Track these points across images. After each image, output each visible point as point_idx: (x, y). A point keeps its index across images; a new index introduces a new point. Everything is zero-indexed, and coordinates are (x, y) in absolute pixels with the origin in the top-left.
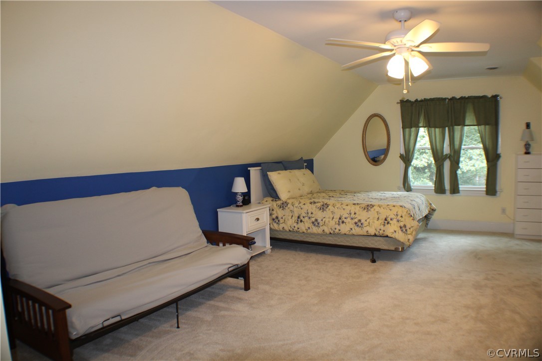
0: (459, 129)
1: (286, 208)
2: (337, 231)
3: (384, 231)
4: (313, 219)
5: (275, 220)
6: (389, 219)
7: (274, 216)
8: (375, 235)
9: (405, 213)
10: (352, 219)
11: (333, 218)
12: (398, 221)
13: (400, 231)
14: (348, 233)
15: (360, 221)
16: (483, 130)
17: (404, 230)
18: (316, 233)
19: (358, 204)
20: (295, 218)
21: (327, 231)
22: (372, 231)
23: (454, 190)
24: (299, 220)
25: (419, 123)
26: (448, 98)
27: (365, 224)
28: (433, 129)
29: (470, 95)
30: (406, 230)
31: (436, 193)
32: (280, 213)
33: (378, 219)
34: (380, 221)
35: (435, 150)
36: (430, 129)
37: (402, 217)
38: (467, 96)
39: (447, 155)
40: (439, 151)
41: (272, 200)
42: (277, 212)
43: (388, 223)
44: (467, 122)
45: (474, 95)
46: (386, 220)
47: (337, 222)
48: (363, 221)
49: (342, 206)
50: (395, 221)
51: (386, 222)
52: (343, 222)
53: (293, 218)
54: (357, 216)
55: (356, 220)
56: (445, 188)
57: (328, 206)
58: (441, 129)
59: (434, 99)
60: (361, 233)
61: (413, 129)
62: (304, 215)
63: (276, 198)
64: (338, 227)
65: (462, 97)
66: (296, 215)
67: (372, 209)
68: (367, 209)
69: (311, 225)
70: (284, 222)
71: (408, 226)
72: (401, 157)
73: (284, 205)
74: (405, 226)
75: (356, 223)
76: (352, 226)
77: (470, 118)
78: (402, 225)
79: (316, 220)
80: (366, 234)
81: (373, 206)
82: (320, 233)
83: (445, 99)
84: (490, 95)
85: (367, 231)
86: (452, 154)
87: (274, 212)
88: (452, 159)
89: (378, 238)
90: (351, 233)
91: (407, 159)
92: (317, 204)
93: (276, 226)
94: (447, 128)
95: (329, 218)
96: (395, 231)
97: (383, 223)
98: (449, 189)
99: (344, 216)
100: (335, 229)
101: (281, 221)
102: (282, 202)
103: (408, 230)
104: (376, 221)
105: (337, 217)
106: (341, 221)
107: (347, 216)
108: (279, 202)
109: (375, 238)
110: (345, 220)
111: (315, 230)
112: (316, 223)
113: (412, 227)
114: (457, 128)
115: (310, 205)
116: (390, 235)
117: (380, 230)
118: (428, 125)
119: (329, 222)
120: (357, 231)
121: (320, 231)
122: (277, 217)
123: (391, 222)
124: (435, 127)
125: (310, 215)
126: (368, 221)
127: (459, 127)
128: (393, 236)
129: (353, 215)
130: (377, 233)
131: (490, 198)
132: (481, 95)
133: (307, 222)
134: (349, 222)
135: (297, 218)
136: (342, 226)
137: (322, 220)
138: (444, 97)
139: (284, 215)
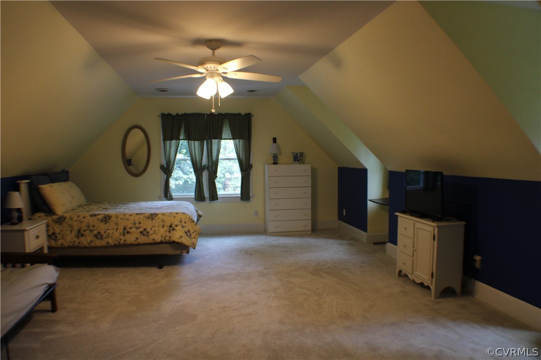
0: (217, 143)
1: (64, 223)
2: (122, 241)
3: (170, 237)
4: (95, 232)
5: (51, 236)
6: (174, 226)
7: (50, 232)
8: (161, 242)
9: (188, 219)
10: (137, 228)
11: (117, 229)
12: (183, 227)
13: (186, 236)
14: (134, 243)
15: (145, 229)
16: (238, 143)
17: (189, 235)
18: (100, 245)
19: (141, 214)
20: (74, 233)
21: (111, 242)
22: (158, 239)
23: (213, 197)
24: (80, 234)
25: (179, 135)
26: (207, 114)
27: (151, 232)
28: (193, 142)
29: (226, 112)
30: (190, 235)
31: (197, 201)
32: (57, 229)
33: (163, 226)
34: (165, 228)
35: (194, 161)
36: (190, 141)
37: (185, 223)
38: (224, 113)
39: (205, 166)
40: (198, 162)
41: (46, 216)
42: (53, 228)
43: (174, 229)
44: (223, 136)
45: (230, 112)
46: (171, 226)
47: (122, 233)
48: (148, 229)
49: (125, 217)
50: (180, 227)
51: (171, 228)
52: (128, 232)
53: (73, 232)
54: (141, 225)
55: (141, 229)
56: (204, 196)
57: (110, 218)
58: (199, 142)
59: (194, 114)
60: (147, 241)
61: (174, 142)
62: (85, 228)
63: (50, 213)
64: (123, 238)
65: (219, 113)
66: (76, 228)
67: (157, 218)
68: (152, 217)
69: (93, 239)
70: (63, 238)
71: (192, 231)
72: (162, 167)
73: (61, 220)
74: (189, 231)
75: (141, 232)
76: (138, 236)
77: (226, 132)
78: (187, 230)
79: (99, 233)
80: (152, 242)
81: (157, 215)
82: (104, 245)
83: (204, 115)
84: (243, 113)
85: (154, 239)
86: (210, 165)
87: (50, 228)
88: (210, 169)
89: (164, 245)
90: (137, 242)
91: (167, 170)
92: (98, 217)
93: (53, 243)
94: (205, 141)
95: (113, 229)
96: (181, 237)
97: (168, 230)
98: (208, 196)
99: (129, 227)
100: (121, 240)
101: (59, 237)
102: (56, 217)
103: (192, 234)
104: (161, 228)
105: (121, 227)
106: (126, 231)
107: (132, 226)
108: (55, 217)
109: (161, 245)
110: (130, 230)
111: (98, 243)
112: (99, 236)
113: (195, 231)
114: (215, 142)
115: (91, 218)
116: (177, 240)
117: (166, 236)
118: (189, 138)
119: (113, 233)
120: (143, 239)
121: (103, 243)
122: (54, 234)
123: (176, 228)
124: (195, 140)
125: (91, 228)
126: (153, 229)
127: (217, 140)
128: (180, 241)
129: (137, 225)
130: (163, 240)
131: (244, 203)
132: (236, 112)
133: (89, 235)
134: (134, 232)
135: (76, 232)
136: (128, 236)
137: (105, 232)
138: (203, 113)
139: (62, 231)
